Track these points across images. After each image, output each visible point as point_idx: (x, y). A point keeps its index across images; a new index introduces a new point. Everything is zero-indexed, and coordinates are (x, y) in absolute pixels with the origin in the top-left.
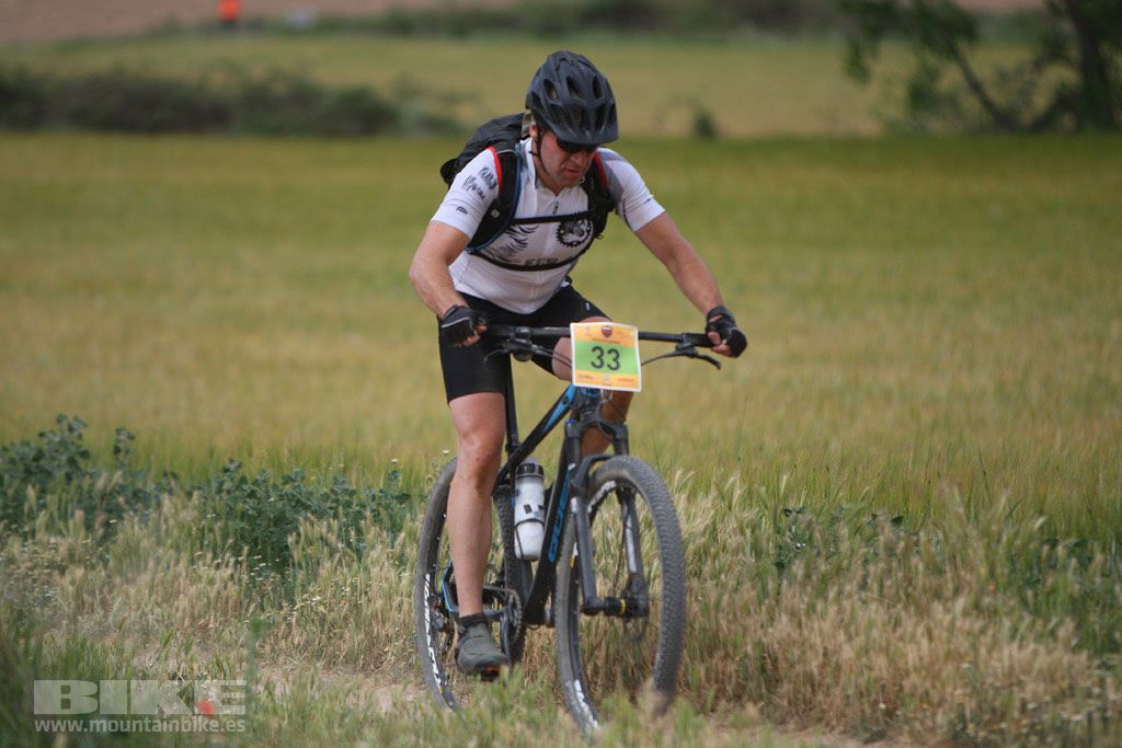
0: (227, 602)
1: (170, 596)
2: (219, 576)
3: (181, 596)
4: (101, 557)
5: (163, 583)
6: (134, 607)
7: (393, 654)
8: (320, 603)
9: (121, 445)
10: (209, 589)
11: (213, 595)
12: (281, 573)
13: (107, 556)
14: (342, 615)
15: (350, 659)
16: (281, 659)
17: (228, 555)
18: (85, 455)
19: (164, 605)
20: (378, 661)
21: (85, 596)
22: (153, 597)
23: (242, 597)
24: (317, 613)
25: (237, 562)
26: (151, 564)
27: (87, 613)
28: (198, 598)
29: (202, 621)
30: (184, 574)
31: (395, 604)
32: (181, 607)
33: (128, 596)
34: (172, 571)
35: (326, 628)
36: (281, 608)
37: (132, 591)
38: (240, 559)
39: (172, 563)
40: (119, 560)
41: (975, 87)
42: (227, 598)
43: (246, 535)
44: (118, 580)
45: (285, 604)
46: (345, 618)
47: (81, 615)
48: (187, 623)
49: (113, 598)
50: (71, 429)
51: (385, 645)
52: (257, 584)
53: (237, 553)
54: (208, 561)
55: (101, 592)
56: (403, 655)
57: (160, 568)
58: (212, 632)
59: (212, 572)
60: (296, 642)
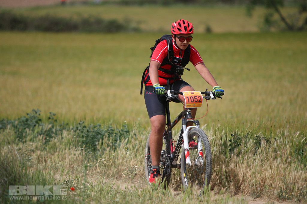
0: (79, 160)
1: (63, 159)
2: (77, 153)
3: (67, 159)
4: (44, 148)
5: (61, 155)
6: (53, 162)
7: (125, 174)
8: (105, 160)
9: (51, 117)
10: (74, 156)
11: (75, 159)
12: (94, 153)
13: (46, 148)
14: (111, 164)
15: (113, 176)
16: (94, 176)
17: (79, 147)
18: (40, 120)
19: (62, 161)
20: (121, 176)
21: (40, 158)
22: (59, 159)
23: (83, 159)
24: (104, 163)
25: (82, 149)
26: (58, 150)
27: (41, 163)
28: (71, 159)
29: (72, 166)
30: (67, 153)
31: (125, 160)
32: (67, 162)
33: (51, 159)
34: (64, 152)
35: (106, 168)
36: (94, 162)
37: (53, 157)
38: (83, 148)
39: (64, 150)
40: (50, 149)
41: (283, 19)
42: (79, 159)
43: (84, 142)
44: (49, 154)
45: (95, 161)
46: (112, 165)
47: (39, 164)
48: (68, 166)
49: (48, 160)
50: (36, 113)
51: (122, 172)
52: (87, 155)
53: (82, 147)
54: (74, 149)
55: (44, 158)
56: (127, 175)
57: (60, 151)
58: (75, 169)
59: (75, 152)
60: (98, 171)
